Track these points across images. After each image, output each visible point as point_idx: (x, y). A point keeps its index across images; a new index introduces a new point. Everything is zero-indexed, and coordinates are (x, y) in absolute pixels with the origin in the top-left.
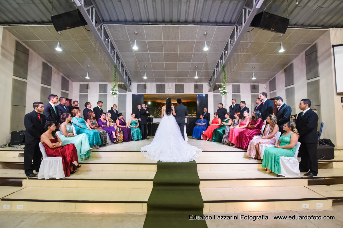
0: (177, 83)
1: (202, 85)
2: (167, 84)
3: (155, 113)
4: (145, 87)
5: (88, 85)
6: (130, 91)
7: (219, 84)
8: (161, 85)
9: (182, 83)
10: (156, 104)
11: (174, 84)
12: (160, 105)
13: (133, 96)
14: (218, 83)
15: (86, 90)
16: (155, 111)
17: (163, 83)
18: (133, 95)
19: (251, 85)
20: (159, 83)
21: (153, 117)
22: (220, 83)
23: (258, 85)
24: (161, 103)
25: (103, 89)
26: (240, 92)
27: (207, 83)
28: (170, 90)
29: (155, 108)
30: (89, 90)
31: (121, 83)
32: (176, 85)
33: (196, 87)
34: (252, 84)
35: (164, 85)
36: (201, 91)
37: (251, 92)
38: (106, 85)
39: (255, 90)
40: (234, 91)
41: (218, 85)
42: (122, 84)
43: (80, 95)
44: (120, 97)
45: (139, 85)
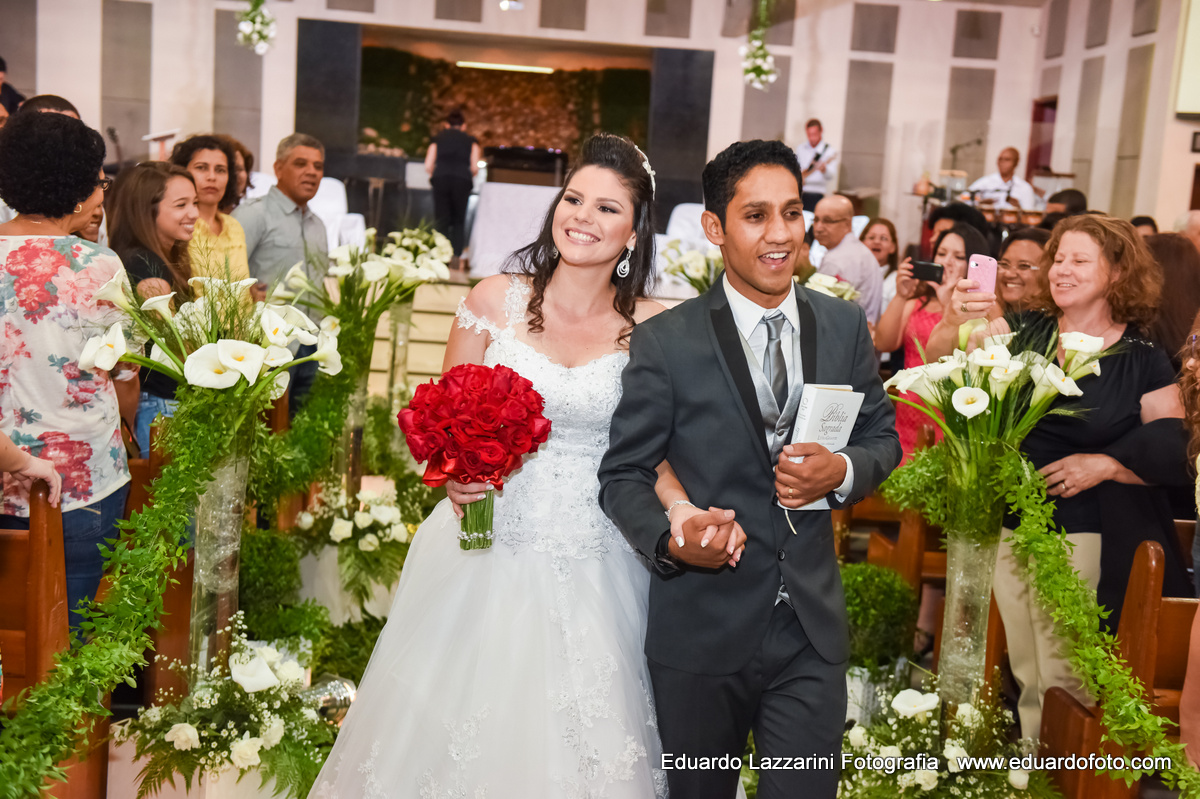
3: (406, 128)
10: (413, 70)
12: (433, 78)
13: (306, 26)
16: (407, 114)
18: (301, 21)
19: (961, 12)
21: (397, 153)
23: (999, 14)
24: (442, 65)
28: (510, 8)
29: (404, 97)
34: (971, 6)
36: (684, 27)
37: (955, 55)
39: (975, 42)
40: (860, 43)
44: (223, 22)
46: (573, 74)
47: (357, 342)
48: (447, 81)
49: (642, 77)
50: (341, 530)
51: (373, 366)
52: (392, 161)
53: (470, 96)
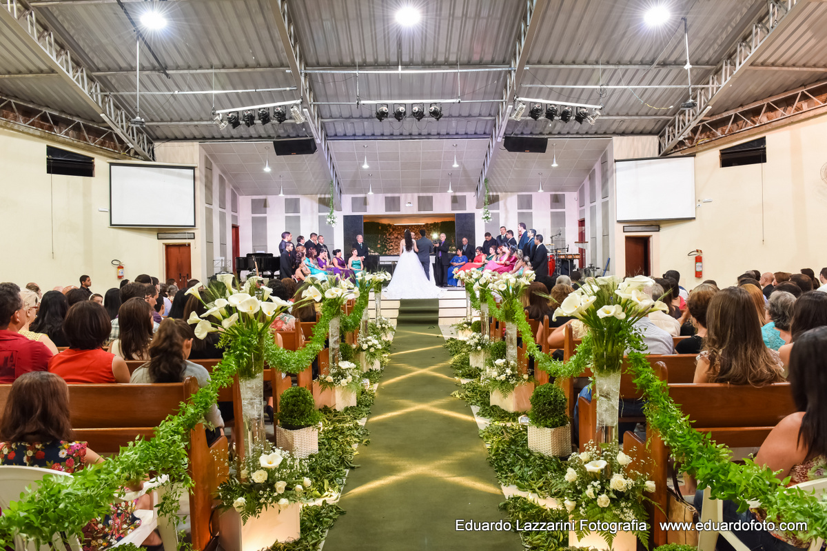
0: (421, 195)
1: (464, 197)
2: (402, 196)
3: (379, 246)
4: (365, 201)
5: (265, 200)
6: (340, 209)
7: (495, 194)
8: (393, 198)
9: (430, 194)
10: (380, 228)
11: (416, 195)
12: (387, 230)
13: (346, 218)
14: (493, 192)
15: (263, 209)
16: (379, 242)
17: (396, 195)
18: (344, 216)
19: (551, 195)
20: (389, 195)
21: (376, 254)
22: (496, 192)
23: (564, 195)
24: (390, 225)
25: (293, 206)
26: (531, 208)
27: (473, 194)
28: (409, 206)
29: (378, 236)
30: (267, 209)
31: (323, 196)
32: (419, 197)
33: (455, 200)
34: (554, 193)
35: (399, 197)
36: (463, 207)
37: (551, 208)
38: (297, 201)
39: (557, 204)
40: (520, 207)
41: (493, 196)
42: (325, 198)
43: (253, 219)
44: (321, 219)
45: (353, 199)
46: (431, 224)
47: (364, 297)
48: (391, 230)
49: (452, 223)
50: (365, 346)
51: (369, 299)
52: (375, 256)
53: (398, 234)
